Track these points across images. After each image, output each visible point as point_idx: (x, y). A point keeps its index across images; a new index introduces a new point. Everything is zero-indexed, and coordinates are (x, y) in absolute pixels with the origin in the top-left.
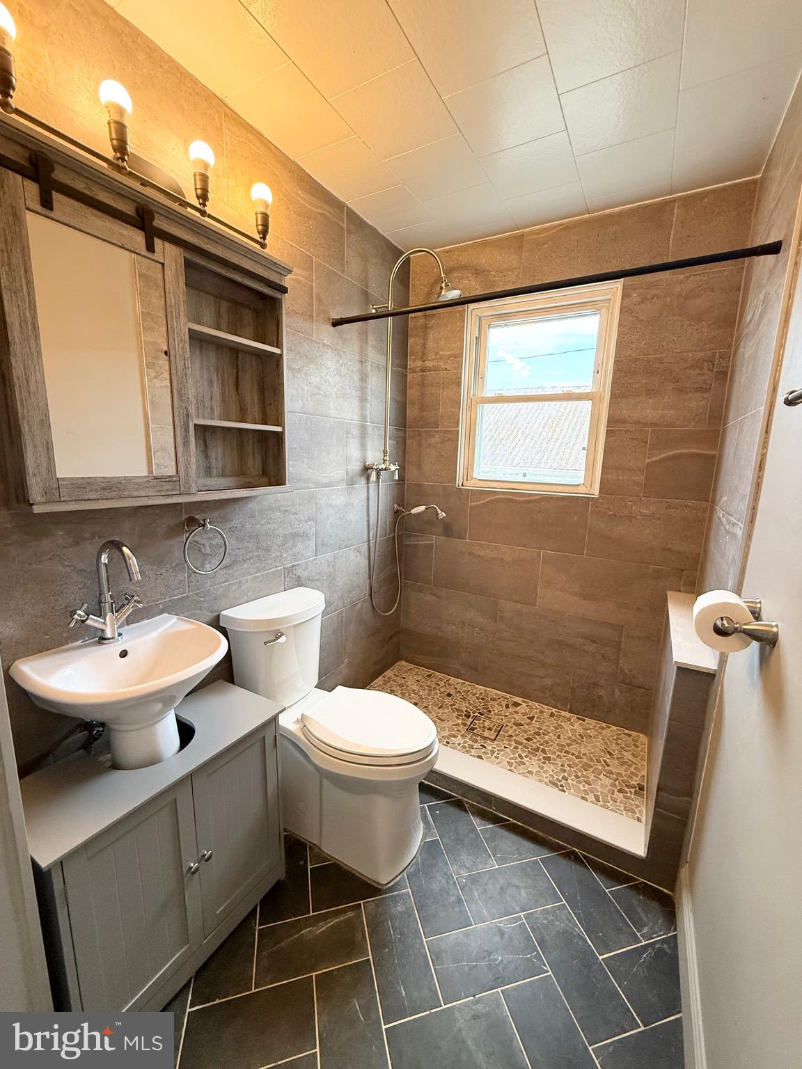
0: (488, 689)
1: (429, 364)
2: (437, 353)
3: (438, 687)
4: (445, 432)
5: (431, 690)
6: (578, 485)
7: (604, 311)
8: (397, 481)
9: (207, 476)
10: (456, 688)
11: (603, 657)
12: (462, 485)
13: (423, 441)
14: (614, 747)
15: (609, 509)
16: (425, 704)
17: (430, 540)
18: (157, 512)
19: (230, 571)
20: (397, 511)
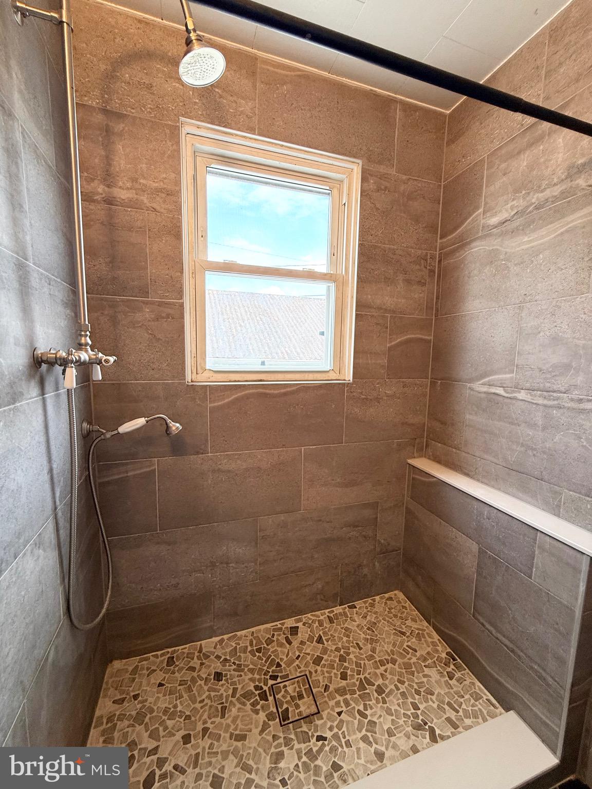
1: (120, 193)
3: (195, 674)
4: (160, 304)
5: (189, 689)
6: (329, 372)
10: (218, 657)
11: (365, 537)
12: (193, 381)
15: (361, 393)
17: (150, 466)
20: (89, 433)
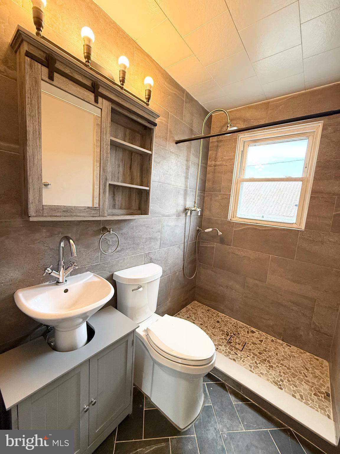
0: (238, 321)
1: (218, 163)
2: (222, 158)
3: (213, 317)
4: (224, 194)
5: (209, 318)
6: (293, 224)
7: (311, 138)
8: (199, 216)
9: (113, 208)
10: (221, 319)
11: (303, 314)
12: (231, 220)
13: (213, 198)
14: (308, 365)
15: (310, 237)
16: (206, 325)
17: (213, 245)
18: (89, 224)
19: (120, 254)
20: (198, 230)
